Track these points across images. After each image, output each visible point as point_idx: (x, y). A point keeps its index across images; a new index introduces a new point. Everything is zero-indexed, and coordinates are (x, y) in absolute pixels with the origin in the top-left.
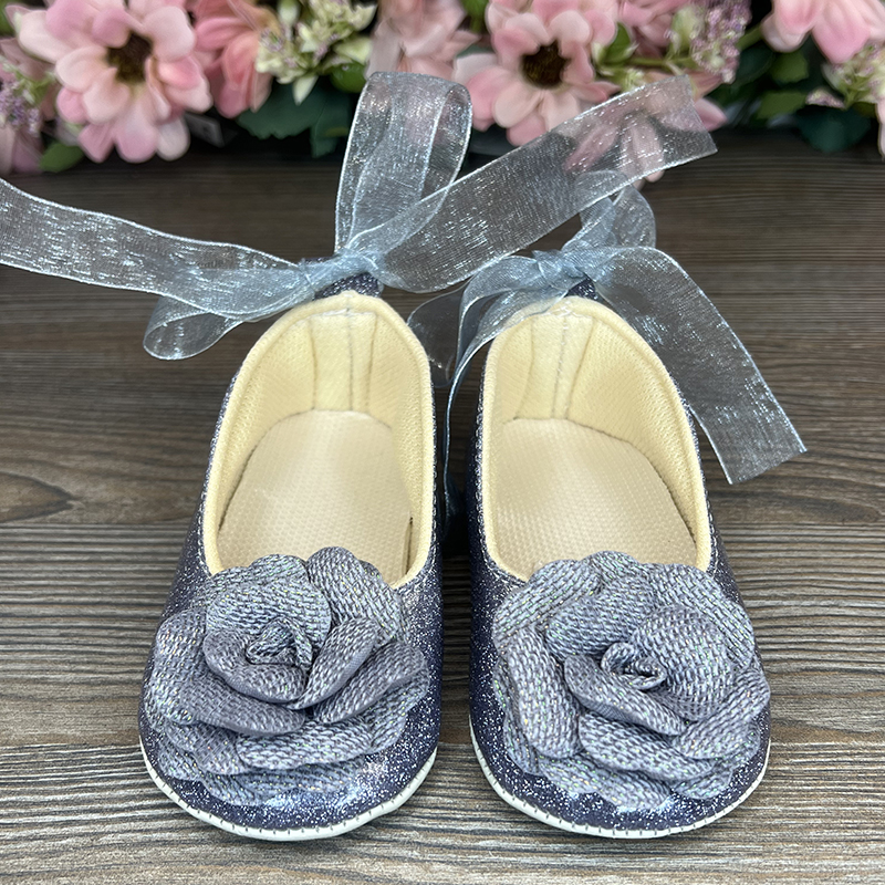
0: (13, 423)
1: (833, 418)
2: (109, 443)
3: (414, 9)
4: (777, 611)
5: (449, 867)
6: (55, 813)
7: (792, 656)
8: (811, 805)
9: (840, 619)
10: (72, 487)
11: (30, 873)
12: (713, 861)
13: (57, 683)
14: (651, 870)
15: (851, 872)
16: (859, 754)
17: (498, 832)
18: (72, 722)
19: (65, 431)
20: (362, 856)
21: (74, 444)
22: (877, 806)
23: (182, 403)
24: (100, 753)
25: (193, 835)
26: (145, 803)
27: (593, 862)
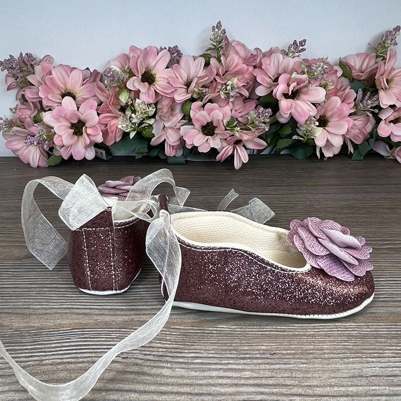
5: (183, 370)
6: (26, 353)
12: (288, 366)
13: (33, 309)
14: (264, 370)
16: (339, 328)
17: (202, 357)
18: (37, 321)
20: (148, 366)
24: (47, 332)
25: (80, 360)
26: (62, 349)
27: (240, 367)
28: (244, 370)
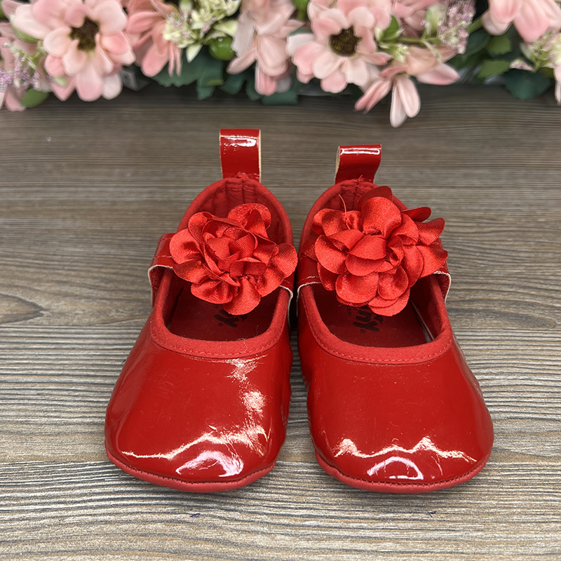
0: (5, 262)
1: (526, 264)
2: (67, 276)
3: (264, 5)
4: (492, 382)
5: (287, 537)
6: (36, 504)
7: (502, 410)
8: (514, 501)
9: (532, 387)
10: (43, 303)
11: (20, 540)
12: (453, 534)
13: (36, 424)
14: (414, 540)
15: (539, 541)
16: (543, 469)
17: (317, 516)
18: (45, 448)
19: (38, 268)
20: (232, 530)
21: (44, 276)
22: (555, 501)
23: (113, 251)
24: (64, 467)
25: (124, 518)
26: (93, 498)
27: (378, 534)
28: (383, 539)
